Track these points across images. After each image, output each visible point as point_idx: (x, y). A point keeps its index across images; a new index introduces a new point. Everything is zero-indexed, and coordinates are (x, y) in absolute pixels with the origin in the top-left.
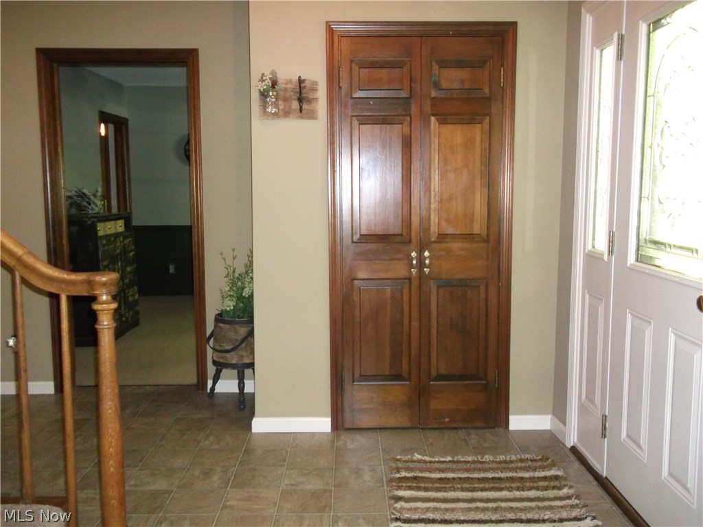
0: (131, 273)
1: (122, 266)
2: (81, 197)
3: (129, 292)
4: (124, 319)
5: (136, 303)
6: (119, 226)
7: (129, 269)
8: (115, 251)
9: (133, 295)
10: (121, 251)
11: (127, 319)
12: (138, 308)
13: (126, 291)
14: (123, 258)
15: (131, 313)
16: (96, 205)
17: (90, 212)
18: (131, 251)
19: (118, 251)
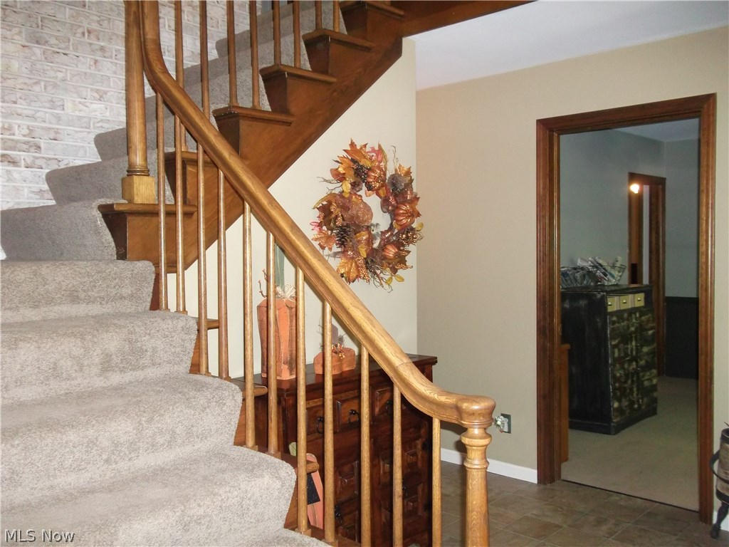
0: (648, 354)
1: (636, 346)
2: (597, 267)
3: (643, 376)
4: (636, 406)
5: (654, 388)
6: (638, 300)
7: (645, 349)
8: (628, 327)
9: (650, 380)
10: (636, 329)
11: (640, 406)
12: (655, 394)
13: (641, 374)
14: (639, 337)
15: (645, 399)
16: (613, 277)
17: (606, 283)
18: (651, 329)
19: (633, 329)
